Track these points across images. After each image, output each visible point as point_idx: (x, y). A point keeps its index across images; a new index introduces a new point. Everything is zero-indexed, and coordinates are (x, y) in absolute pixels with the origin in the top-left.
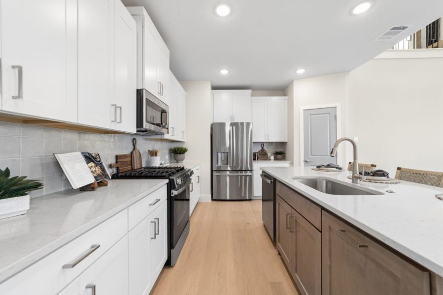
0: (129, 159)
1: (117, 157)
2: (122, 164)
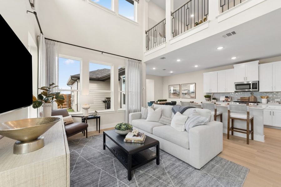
2: (242, 99)
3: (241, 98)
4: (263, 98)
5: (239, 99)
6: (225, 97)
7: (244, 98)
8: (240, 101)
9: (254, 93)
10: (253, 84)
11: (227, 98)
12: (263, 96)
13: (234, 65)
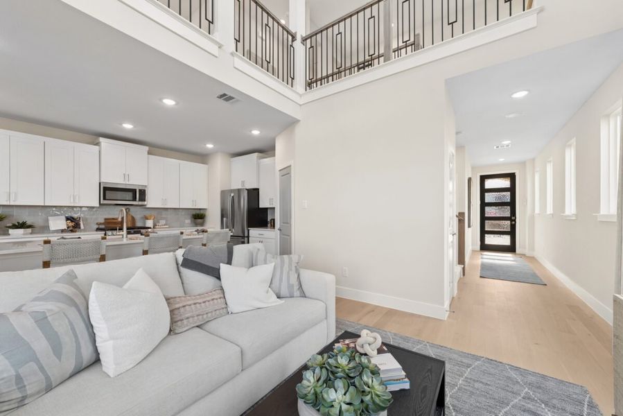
2: (109, 223)
3: (105, 219)
4: (148, 219)
5: (101, 224)
6: (64, 218)
7: (113, 219)
8: (103, 227)
9: (131, 208)
10: (140, 190)
11: (72, 221)
12: (147, 215)
13: (102, 140)
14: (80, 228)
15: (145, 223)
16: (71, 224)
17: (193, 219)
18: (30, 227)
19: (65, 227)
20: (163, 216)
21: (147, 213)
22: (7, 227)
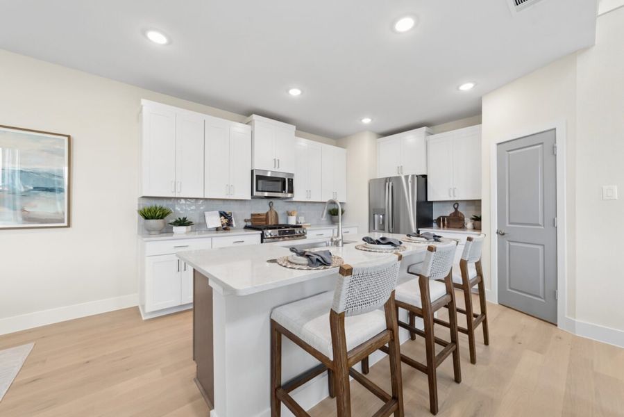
0: (264, 217)
1: (252, 215)
2: (255, 220)
4: (291, 215)
5: (248, 221)
6: (218, 213)
9: (274, 201)
10: (289, 179)
11: (225, 218)
12: (290, 211)
13: (254, 117)
14: (232, 226)
15: (287, 220)
16: (225, 221)
17: (329, 216)
18: (190, 224)
19: (219, 225)
20: (303, 212)
21: (291, 208)
22: (171, 224)
